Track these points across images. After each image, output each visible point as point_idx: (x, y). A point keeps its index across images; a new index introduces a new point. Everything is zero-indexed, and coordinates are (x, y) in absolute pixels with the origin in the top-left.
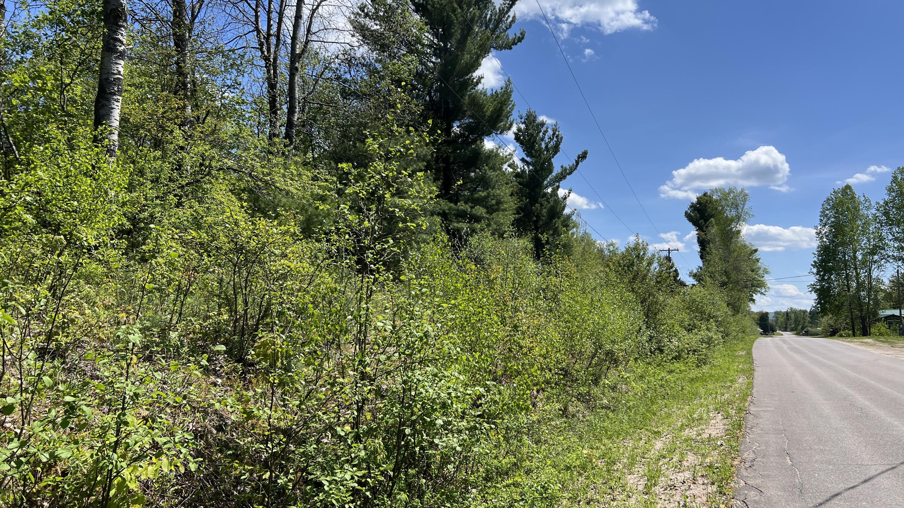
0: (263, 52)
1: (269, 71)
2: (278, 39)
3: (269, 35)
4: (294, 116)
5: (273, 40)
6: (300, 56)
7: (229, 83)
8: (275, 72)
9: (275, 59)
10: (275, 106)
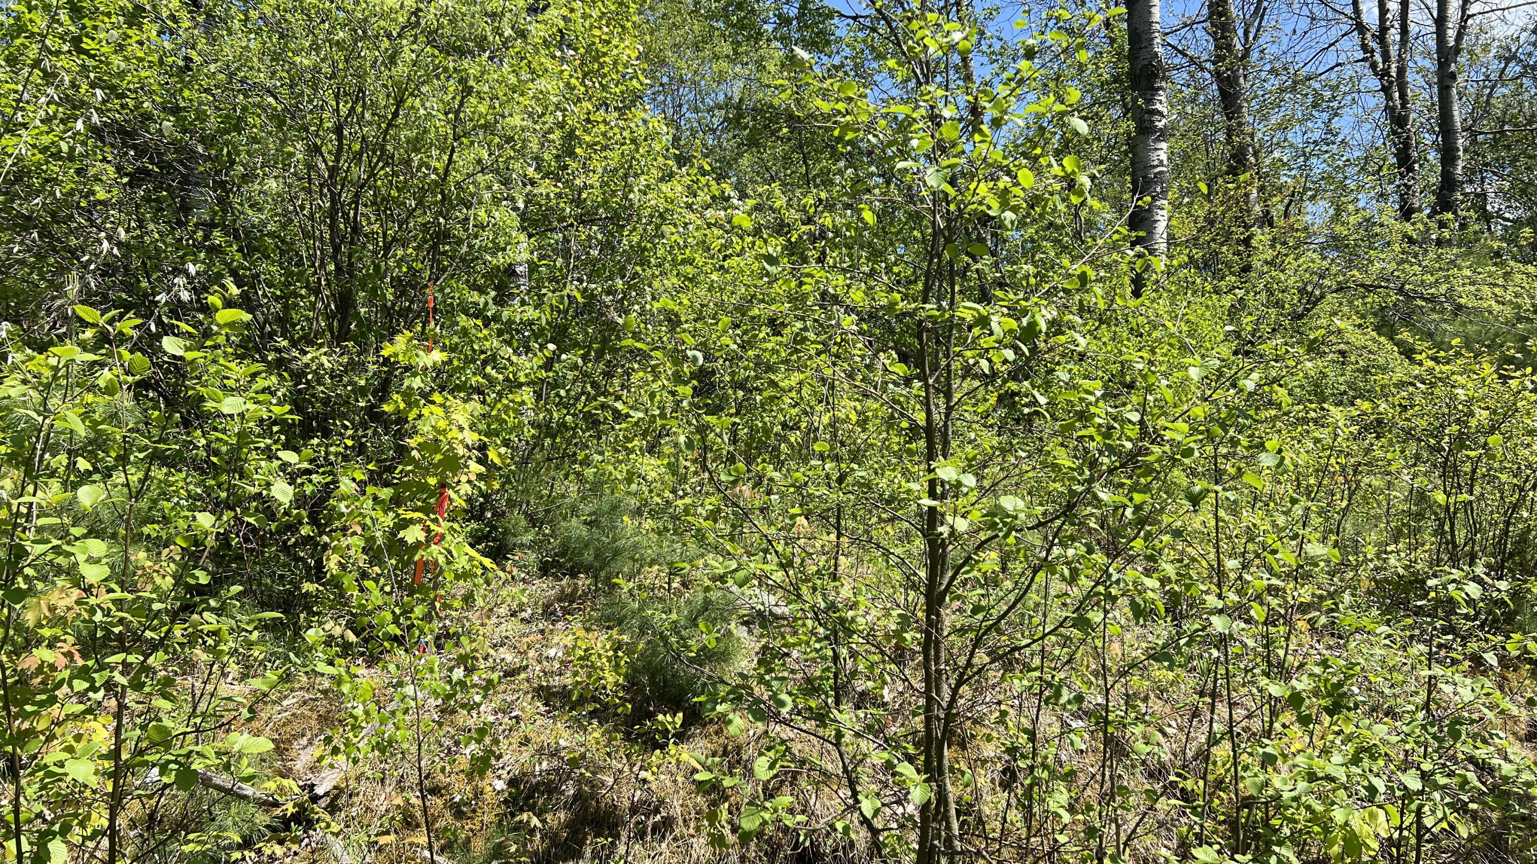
0: (1374, 66)
1: (1389, 97)
2: (1404, 31)
3: (1383, 29)
4: (1455, 166)
5: (1394, 35)
6: (1457, 50)
7: (1316, 136)
8: (1403, 96)
9: (1401, 71)
10: (1408, 157)
